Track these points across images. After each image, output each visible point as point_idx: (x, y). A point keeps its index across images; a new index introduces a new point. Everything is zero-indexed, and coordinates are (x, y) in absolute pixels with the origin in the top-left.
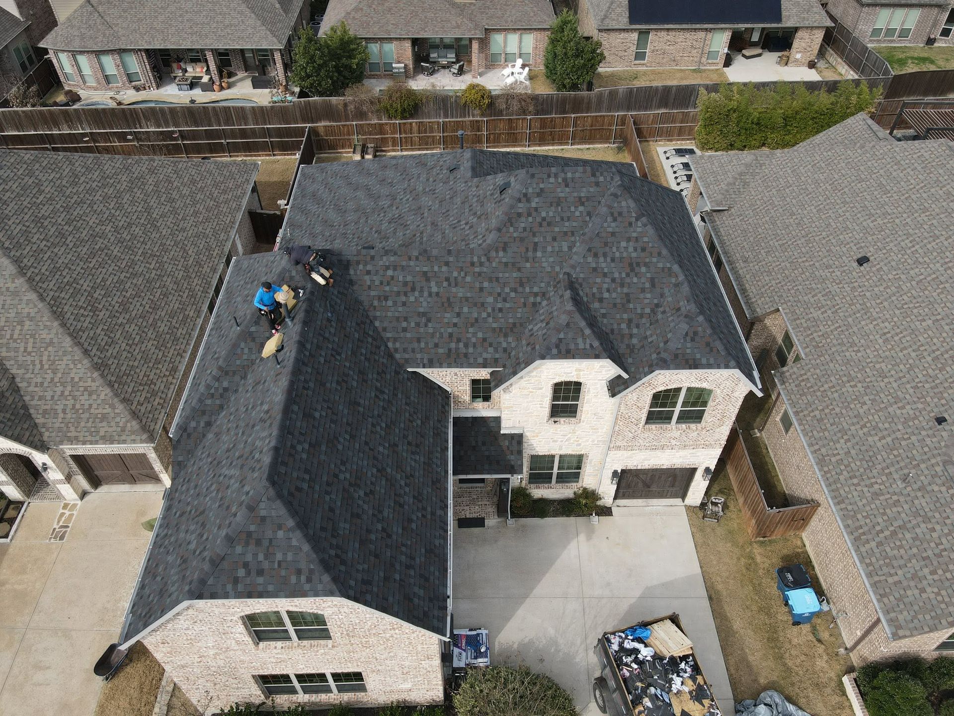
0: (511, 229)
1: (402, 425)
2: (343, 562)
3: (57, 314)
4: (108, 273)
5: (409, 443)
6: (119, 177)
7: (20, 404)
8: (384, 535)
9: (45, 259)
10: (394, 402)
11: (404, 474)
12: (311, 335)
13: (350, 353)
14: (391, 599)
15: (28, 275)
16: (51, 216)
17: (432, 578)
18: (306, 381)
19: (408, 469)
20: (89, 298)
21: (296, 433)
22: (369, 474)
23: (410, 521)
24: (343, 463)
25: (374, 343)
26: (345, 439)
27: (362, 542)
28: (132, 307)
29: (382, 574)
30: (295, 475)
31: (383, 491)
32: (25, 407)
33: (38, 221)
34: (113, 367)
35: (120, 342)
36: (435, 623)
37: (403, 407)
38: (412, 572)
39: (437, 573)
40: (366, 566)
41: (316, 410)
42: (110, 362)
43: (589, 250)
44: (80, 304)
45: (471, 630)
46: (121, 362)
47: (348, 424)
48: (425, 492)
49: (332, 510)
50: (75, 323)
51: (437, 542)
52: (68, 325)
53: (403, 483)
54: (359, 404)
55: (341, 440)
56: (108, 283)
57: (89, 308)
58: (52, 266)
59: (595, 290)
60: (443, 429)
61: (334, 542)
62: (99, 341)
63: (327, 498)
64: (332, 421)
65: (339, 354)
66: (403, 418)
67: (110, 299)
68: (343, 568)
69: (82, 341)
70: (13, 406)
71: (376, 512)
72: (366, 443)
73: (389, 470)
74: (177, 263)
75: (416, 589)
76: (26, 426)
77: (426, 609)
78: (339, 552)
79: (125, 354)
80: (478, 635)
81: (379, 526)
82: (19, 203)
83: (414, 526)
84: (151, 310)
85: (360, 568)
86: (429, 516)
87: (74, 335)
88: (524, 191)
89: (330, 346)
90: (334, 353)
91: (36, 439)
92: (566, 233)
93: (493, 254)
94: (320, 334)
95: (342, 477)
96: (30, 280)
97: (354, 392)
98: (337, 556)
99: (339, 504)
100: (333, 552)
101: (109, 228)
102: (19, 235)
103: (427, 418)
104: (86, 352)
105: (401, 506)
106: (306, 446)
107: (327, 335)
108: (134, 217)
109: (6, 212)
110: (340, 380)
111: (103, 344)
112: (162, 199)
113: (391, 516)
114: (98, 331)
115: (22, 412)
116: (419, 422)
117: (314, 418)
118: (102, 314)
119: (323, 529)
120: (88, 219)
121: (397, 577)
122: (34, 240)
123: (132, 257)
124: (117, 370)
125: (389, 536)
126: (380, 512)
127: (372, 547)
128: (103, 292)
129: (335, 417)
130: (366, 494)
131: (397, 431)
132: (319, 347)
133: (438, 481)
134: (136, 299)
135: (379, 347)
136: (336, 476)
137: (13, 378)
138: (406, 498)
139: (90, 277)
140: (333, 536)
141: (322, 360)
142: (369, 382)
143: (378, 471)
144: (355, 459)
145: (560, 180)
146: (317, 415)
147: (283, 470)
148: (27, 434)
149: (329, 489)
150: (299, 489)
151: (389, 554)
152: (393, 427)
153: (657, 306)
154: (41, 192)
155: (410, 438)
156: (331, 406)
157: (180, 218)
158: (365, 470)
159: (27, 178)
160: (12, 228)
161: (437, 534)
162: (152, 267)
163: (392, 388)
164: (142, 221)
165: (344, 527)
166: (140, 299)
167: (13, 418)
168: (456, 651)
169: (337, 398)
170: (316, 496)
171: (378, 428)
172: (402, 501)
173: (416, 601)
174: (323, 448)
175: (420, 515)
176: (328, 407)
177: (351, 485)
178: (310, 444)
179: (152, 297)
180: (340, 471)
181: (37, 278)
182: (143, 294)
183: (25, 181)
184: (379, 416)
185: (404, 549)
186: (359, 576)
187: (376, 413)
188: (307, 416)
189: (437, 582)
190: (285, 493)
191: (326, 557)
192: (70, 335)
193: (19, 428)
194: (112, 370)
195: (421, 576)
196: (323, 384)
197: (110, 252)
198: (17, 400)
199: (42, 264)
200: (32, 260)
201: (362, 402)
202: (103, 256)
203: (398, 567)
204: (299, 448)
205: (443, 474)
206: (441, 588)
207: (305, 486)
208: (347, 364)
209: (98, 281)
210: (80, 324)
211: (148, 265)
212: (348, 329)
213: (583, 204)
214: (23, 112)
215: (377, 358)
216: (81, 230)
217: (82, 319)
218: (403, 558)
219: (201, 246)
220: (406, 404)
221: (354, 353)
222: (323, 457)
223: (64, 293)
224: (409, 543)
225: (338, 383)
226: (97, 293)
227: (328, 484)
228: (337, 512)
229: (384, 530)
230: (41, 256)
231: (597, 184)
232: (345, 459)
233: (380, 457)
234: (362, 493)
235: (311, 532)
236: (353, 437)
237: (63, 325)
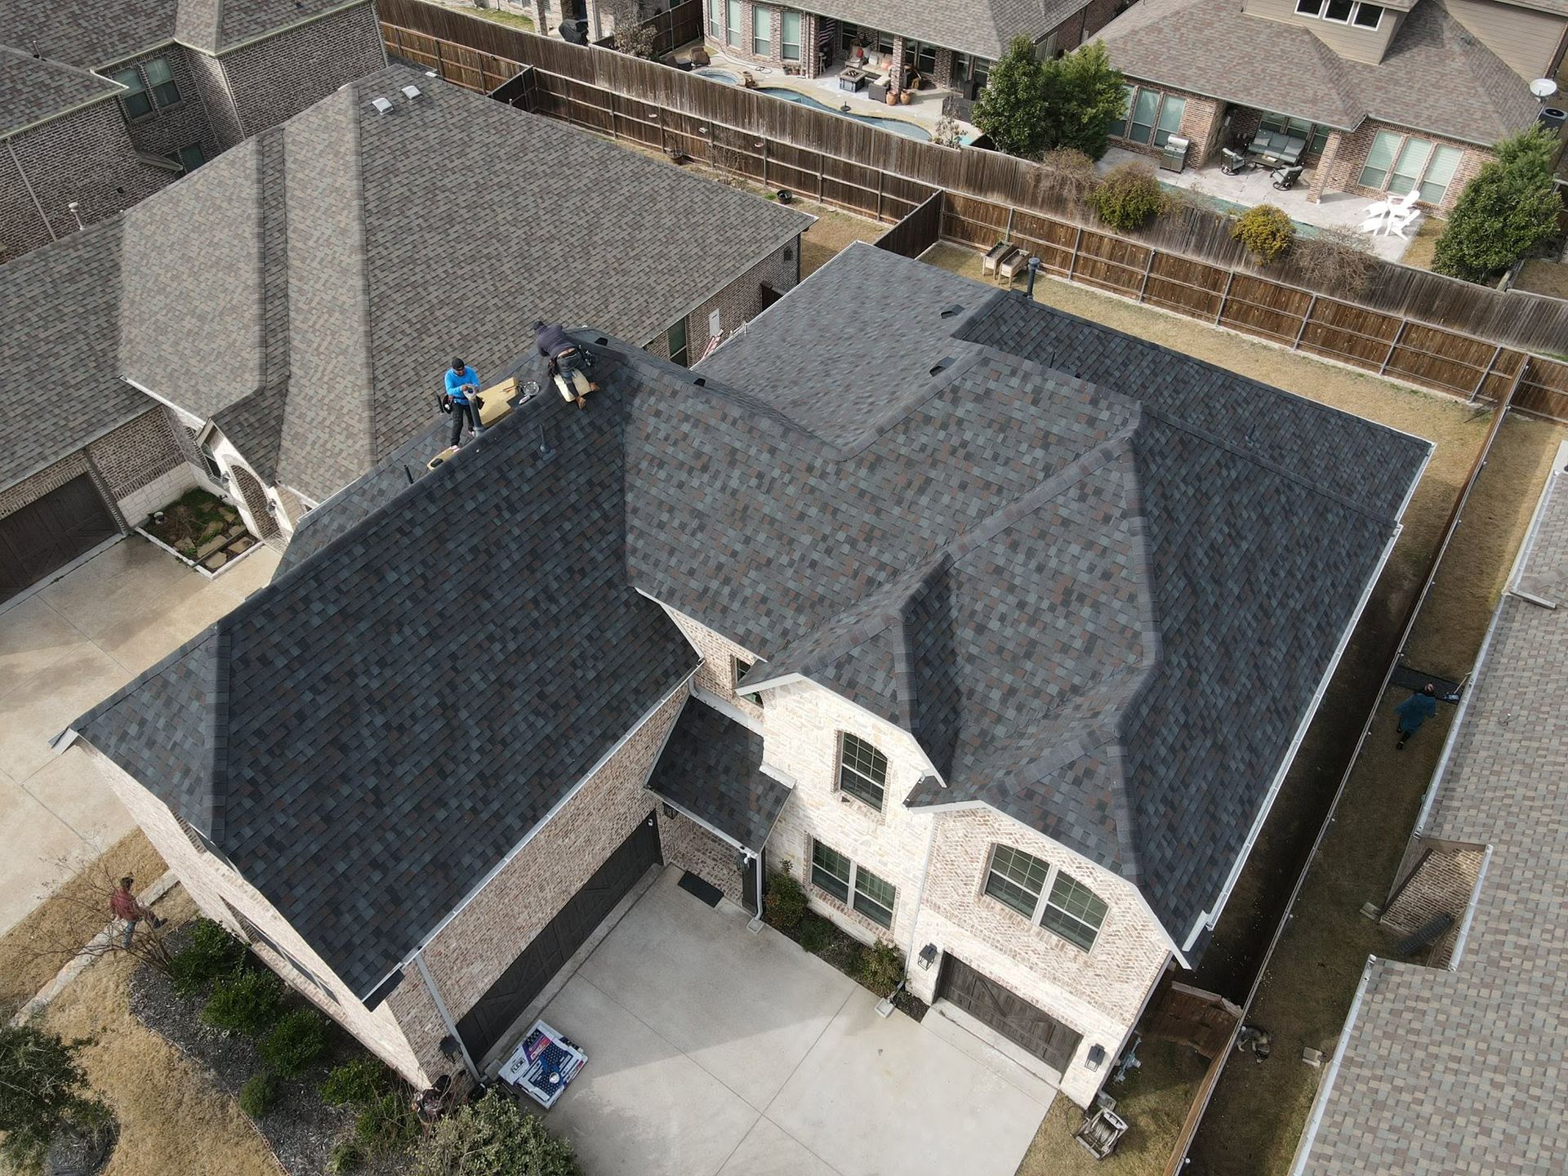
0: (901, 439)
1: (550, 664)
2: (256, 796)
3: (372, 319)
4: (476, 291)
5: (541, 696)
6: (584, 170)
7: (276, 413)
8: (371, 798)
9: (406, 242)
10: (564, 625)
11: (488, 734)
12: (480, 463)
13: (536, 517)
14: (300, 891)
15: (370, 254)
16: (454, 190)
17: (409, 904)
18: (412, 522)
19: (506, 730)
20: (427, 313)
21: (330, 585)
22: (419, 702)
23: (441, 803)
24: (382, 663)
25: (601, 523)
26: (415, 632)
27: (317, 787)
28: (476, 347)
29: (314, 848)
30: (276, 638)
31: (424, 737)
32: (280, 419)
33: (431, 191)
34: (395, 414)
35: (426, 386)
36: (357, 969)
37: (577, 639)
38: (376, 877)
39: (425, 903)
40: (293, 823)
41: (395, 569)
42: (394, 407)
43: (1008, 531)
44: (410, 316)
45: (564, 1040)
46: (410, 412)
47: (441, 614)
48: (510, 778)
49: (301, 716)
50: (386, 338)
51: (467, 860)
52: (375, 337)
53: (475, 744)
54: (489, 597)
55: (407, 631)
56: (466, 304)
57: (418, 326)
58: (409, 254)
59: (979, 607)
60: (634, 707)
61: (265, 760)
62: (400, 373)
63: (308, 696)
64: (413, 598)
65: (513, 510)
66: (563, 653)
67: (453, 325)
68: (248, 803)
69: (378, 364)
70: (266, 411)
71: (383, 760)
72: (453, 657)
73: (464, 714)
74: (582, 313)
75: (362, 904)
76: (266, 442)
77: (357, 941)
78: (261, 779)
79: (423, 403)
80: (567, 1053)
81: (371, 782)
82: (425, 159)
83: (441, 814)
84: (498, 362)
85: (281, 819)
86: (484, 816)
87: (372, 353)
88: (957, 383)
89: (505, 492)
90: (504, 505)
91: (268, 464)
92: (988, 485)
93: (850, 466)
94: (499, 469)
95: (362, 681)
96: (369, 261)
97: (494, 575)
98: (252, 781)
99: (322, 714)
100: (248, 773)
101: (520, 232)
102: (396, 200)
103: (615, 676)
104: (373, 381)
105: (442, 774)
106: (332, 610)
107: (513, 475)
108: (565, 231)
109: (399, 165)
110: (483, 547)
111: (402, 379)
112: (625, 220)
113: (408, 779)
114: (408, 361)
115: (273, 423)
116: (591, 675)
117: (382, 579)
118: (429, 340)
119: (258, 733)
120: (499, 210)
121: (341, 867)
122: (408, 213)
123: (524, 282)
124: (397, 421)
125: (379, 804)
126: (392, 762)
127: (331, 803)
128: (450, 313)
129: (422, 594)
130: (387, 726)
131: (533, 666)
132: (481, 486)
133: (552, 775)
134: (489, 339)
135: (603, 533)
136: (352, 675)
137: (289, 377)
138: (463, 769)
139: (448, 287)
140: (270, 752)
141: (470, 506)
142: (538, 575)
143: (442, 705)
144: (410, 669)
145: (1029, 388)
146: (392, 577)
147: (259, 622)
148: (262, 452)
149: (322, 686)
150: (264, 661)
151: (354, 828)
152: (529, 657)
153: (1075, 690)
154: (462, 154)
155: (551, 688)
156: (430, 574)
157: (632, 254)
158: (415, 692)
159: (456, 131)
160: (392, 188)
161: (479, 849)
162: (542, 305)
163: (578, 602)
164: (572, 240)
165: (302, 750)
166: (494, 342)
167: (257, 425)
168: (520, 1053)
169: (453, 570)
170: (289, 684)
171: (497, 647)
172: (451, 767)
173: (347, 918)
174: (363, 626)
175: (468, 805)
176: (423, 576)
177: (369, 699)
178: (342, 612)
179: (512, 346)
180: (367, 672)
181: (379, 263)
182: (503, 337)
183: (452, 134)
184: (514, 630)
185: (390, 836)
186: (268, 830)
187: (513, 622)
188: (372, 570)
189: (414, 914)
190: (237, 654)
191: (232, 773)
192: (369, 350)
193: (255, 441)
194: (390, 418)
195: (390, 890)
196: (441, 539)
197: (498, 264)
198: (276, 406)
199: (397, 246)
200: (389, 237)
201: (498, 595)
202: (484, 266)
203: (355, 854)
204: (317, 607)
205: (572, 770)
206: (413, 929)
207: (281, 662)
208: (516, 532)
209: (455, 296)
210: (391, 341)
211: (538, 301)
212: (563, 483)
213: (1046, 446)
214: (622, 59)
215: (587, 546)
216: (480, 222)
217: (399, 336)
218: (377, 848)
219: (635, 304)
220: (589, 637)
221: (544, 520)
222: (350, 638)
223: (399, 294)
224: (409, 832)
225: (474, 550)
226: (443, 311)
227: (326, 678)
228: (309, 724)
229: (376, 790)
230: (404, 236)
231: (1092, 422)
232: (389, 660)
233: (464, 688)
234: (379, 721)
235: (234, 727)
236: (433, 636)
237: (370, 334)
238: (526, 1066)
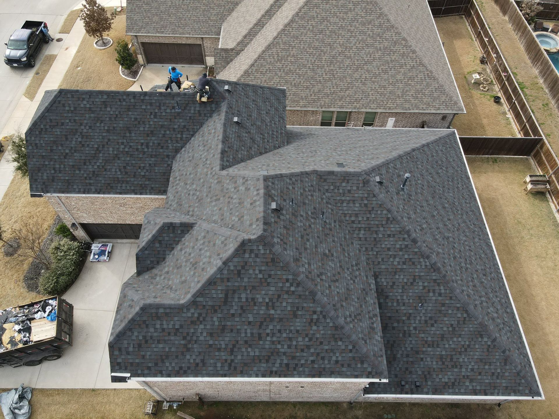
1: (133, 162)
2: (40, 133)
3: (268, 47)
4: (307, 59)
5: (125, 167)
6: (385, 41)
7: (232, 58)
8: (64, 154)
9: (300, 31)
10: (145, 156)
11: (103, 164)
12: (156, 98)
13: (160, 123)
14: (35, 160)
15: (286, 28)
16: (332, 23)
17: (55, 184)
18: (124, 100)
19: (109, 167)
20: (286, 56)
21: (91, 100)
22: (92, 143)
23: (79, 170)
24: (90, 127)
25: (179, 139)
26: (104, 127)
27: (54, 142)
28: (291, 75)
29: (44, 154)
30: (70, 102)
31: (87, 152)
32: (232, 60)
33: (324, 19)
34: (249, 78)
35: (265, 77)
36: (34, 186)
37: (146, 162)
38: (53, 172)
39: (59, 187)
40: (44, 145)
41: (111, 108)
42: (251, 76)
43: (208, 232)
44: (280, 54)
45: (109, 252)
46: (254, 81)
47: (114, 127)
48: (100, 179)
49: (63, 124)
50: (267, 55)
51: (75, 187)
52: (265, 53)
53: (98, 164)
54: (130, 133)
55: (102, 125)
56: (300, 61)
57: (280, 58)
58: (298, 35)
59: (187, 244)
60: (148, 191)
61: (48, 127)
62: (262, 68)
63: (68, 121)
64: (110, 118)
65: (155, 117)
66: (139, 162)
67: (290, 64)
68: (37, 133)
69: (258, 62)
70: (230, 56)
71: (74, 149)
72: (109, 140)
73: (101, 155)
74: (335, 87)
75: (45, 174)
76: (223, 64)
77: (39, 181)
78: (44, 130)
79: (260, 81)
80: (105, 255)
81: (67, 151)
82: (331, 8)
83: (77, 172)
84: (293, 84)
85: (42, 142)
86: (87, 181)
87: (259, 57)
89: (156, 111)
90: (153, 114)
91: (219, 70)
92: (223, 215)
94: (160, 104)
95: (83, 127)
96: (283, 30)
97: (136, 129)
98: (42, 129)
99: (68, 127)
100: (42, 126)
101: (340, 49)
102: (310, 16)
103: (149, 180)
104: (253, 65)
105: (85, 164)
106: (88, 106)
107: (163, 108)
108: (356, 58)
109: (322, 6)
110: (139, 120)
111: (260, 70)
112: (382, 67)
113: (76, 158)
114: (267, 66)
115: (229, 60)
116: (143, 174)
117: (106, 108)
118: (279, 64)
119: (51, 120)
120: (340, 38)
121: (47, 163)
122: (309, 22)
123: (326, 66)
124: (248, 81)
125: (65, 157)
126: (75, 151)
127: (55, 148)
128: (293, 60)
129: (113, 119)
130: (80, 142)
131: (128, 159)
132: (151, 104)
133: (112, 187)
134: (297, 76)
135: (177, 142)
136: (81, 124)
137: (243, 50)
138: (91, 167)
139: (300, 52)
140: (50, 126)
141: (144, 107)
142: (149, 138)
143: (97, 149)
144: (96, 134)
145: (254, 198)
146: (109, 109)
147: (69, 96)
148: (220, 66)
149: (72, 121)
150: (64, 105)
151: (56, 157)
152: (129, 156)
153: (171, 288)
154: (346, 13)
155: (129, 168)
156: (119, 116)
157: (373, 80)
158: (93, 140)
159: (351, 4)
160: (312, 12)
161: (80, 187)
162: (324, 76)
163: (154, 153)
164: (356, 62)
165: (58, 131)
166: (298, 78)
167: (224, 58)
168: (100, 245)
169: (126, 119)
170: (65, 115)
171: (122, 147)
172: (88, 164)
173: (40, 174)
174: (92, 115)
175: (85, 175)
176: (117, 115)
177: (81, 133)
178: (90, 108)
179: (302, 82)
180: (85, 126)
181: (286, 32)
182: (302, 78)
183: (349, 4)
184: (131, 146)
185: (62, 166)
186: (38, 142)
187: (132, 144)
188: (105, 104)
189: (55, 187)
190: (59, 99)
191: (39, 124)
192: (259, 56)
193: (221, 62)
194: (247, 79)
195: (53, 177)
196: (129, 110)
197: (323, 55)
198: (233, 56)
199: (297, 31)
200: (296, 27)
201: (133, 135)
202: (317, 53)
203: (52, 163)
204: (85, 102)
205: (118, 191)
206: (52, 189)
207: (67, 108)
208: (151, 123)
209: (299, 56)
210: (268, 58)
211: (324, 74)
212: (176, 120)
213: (239, 220)
215: (169, 142)
216: (330, 38)
217: (271, 58)
218: (57, 166)
219: (357, 96)
220: (150, 164)
221: (162, 126)
222: (87, 116)
223: (283, 45)
224: (67, 169)
225: (136, 119)
226: (291, 58)
227: (75, 120)
228: (63, 127)
229: (67, 154)
230: (302, 29)
232: (93, 128)
233: (106, 149)
234: (80, 139)
235: (46, 114)
236: (108, 131)
237: (264, 52)
238: (97, 249)
